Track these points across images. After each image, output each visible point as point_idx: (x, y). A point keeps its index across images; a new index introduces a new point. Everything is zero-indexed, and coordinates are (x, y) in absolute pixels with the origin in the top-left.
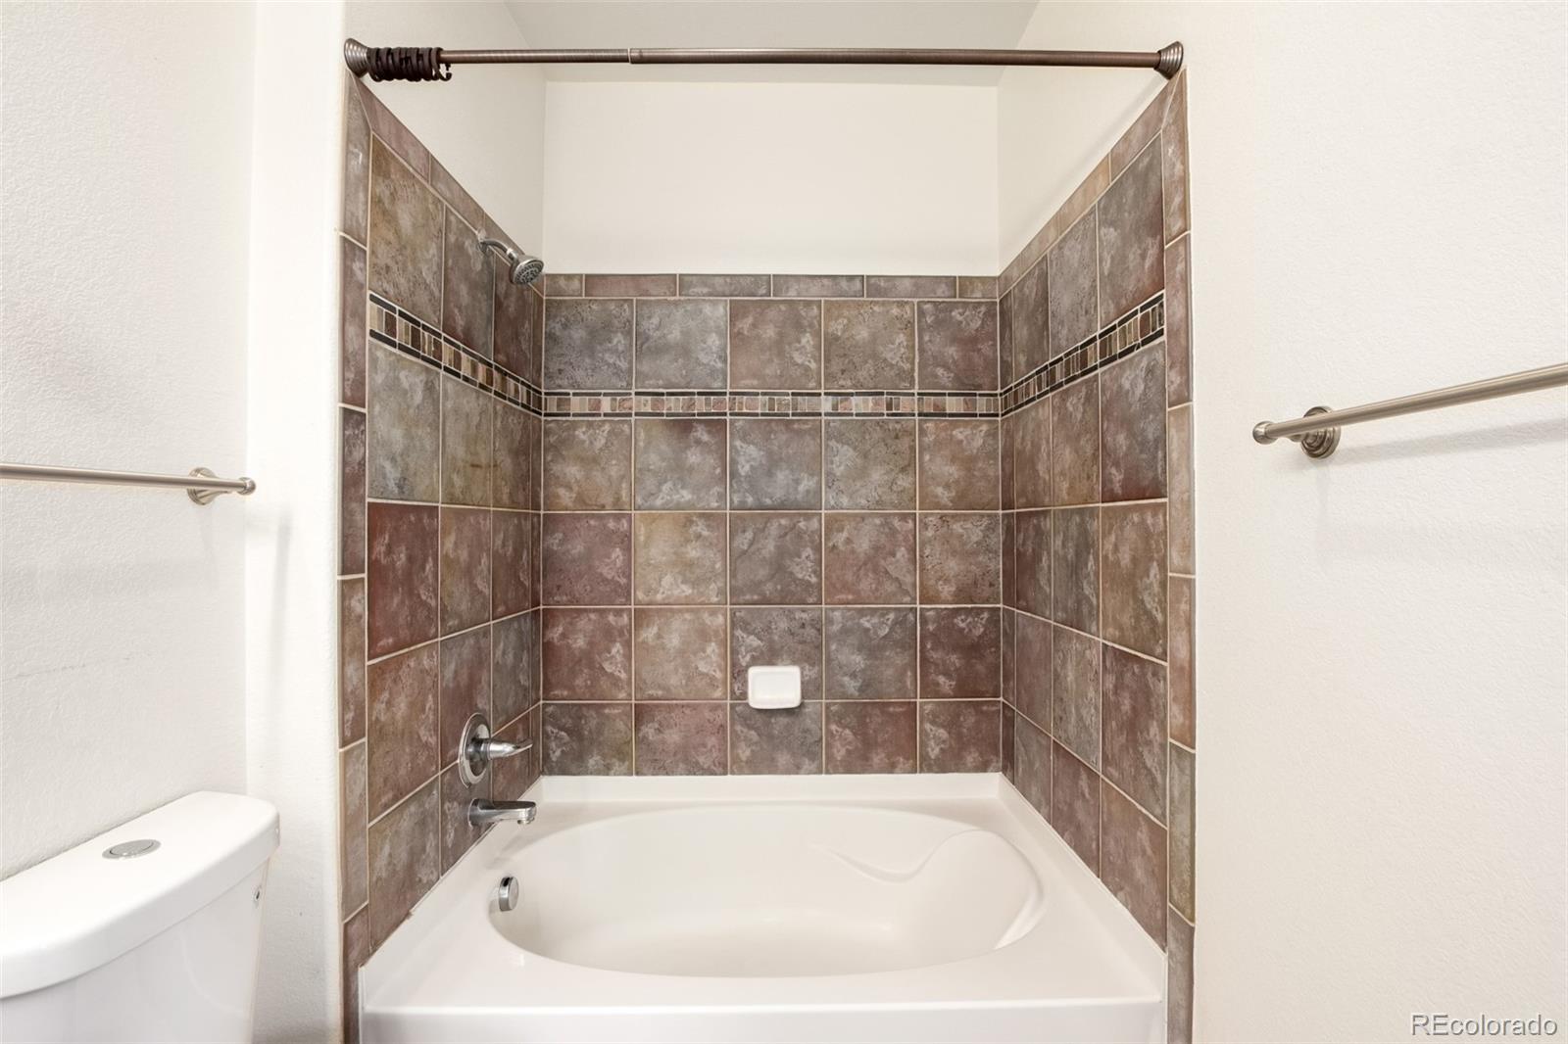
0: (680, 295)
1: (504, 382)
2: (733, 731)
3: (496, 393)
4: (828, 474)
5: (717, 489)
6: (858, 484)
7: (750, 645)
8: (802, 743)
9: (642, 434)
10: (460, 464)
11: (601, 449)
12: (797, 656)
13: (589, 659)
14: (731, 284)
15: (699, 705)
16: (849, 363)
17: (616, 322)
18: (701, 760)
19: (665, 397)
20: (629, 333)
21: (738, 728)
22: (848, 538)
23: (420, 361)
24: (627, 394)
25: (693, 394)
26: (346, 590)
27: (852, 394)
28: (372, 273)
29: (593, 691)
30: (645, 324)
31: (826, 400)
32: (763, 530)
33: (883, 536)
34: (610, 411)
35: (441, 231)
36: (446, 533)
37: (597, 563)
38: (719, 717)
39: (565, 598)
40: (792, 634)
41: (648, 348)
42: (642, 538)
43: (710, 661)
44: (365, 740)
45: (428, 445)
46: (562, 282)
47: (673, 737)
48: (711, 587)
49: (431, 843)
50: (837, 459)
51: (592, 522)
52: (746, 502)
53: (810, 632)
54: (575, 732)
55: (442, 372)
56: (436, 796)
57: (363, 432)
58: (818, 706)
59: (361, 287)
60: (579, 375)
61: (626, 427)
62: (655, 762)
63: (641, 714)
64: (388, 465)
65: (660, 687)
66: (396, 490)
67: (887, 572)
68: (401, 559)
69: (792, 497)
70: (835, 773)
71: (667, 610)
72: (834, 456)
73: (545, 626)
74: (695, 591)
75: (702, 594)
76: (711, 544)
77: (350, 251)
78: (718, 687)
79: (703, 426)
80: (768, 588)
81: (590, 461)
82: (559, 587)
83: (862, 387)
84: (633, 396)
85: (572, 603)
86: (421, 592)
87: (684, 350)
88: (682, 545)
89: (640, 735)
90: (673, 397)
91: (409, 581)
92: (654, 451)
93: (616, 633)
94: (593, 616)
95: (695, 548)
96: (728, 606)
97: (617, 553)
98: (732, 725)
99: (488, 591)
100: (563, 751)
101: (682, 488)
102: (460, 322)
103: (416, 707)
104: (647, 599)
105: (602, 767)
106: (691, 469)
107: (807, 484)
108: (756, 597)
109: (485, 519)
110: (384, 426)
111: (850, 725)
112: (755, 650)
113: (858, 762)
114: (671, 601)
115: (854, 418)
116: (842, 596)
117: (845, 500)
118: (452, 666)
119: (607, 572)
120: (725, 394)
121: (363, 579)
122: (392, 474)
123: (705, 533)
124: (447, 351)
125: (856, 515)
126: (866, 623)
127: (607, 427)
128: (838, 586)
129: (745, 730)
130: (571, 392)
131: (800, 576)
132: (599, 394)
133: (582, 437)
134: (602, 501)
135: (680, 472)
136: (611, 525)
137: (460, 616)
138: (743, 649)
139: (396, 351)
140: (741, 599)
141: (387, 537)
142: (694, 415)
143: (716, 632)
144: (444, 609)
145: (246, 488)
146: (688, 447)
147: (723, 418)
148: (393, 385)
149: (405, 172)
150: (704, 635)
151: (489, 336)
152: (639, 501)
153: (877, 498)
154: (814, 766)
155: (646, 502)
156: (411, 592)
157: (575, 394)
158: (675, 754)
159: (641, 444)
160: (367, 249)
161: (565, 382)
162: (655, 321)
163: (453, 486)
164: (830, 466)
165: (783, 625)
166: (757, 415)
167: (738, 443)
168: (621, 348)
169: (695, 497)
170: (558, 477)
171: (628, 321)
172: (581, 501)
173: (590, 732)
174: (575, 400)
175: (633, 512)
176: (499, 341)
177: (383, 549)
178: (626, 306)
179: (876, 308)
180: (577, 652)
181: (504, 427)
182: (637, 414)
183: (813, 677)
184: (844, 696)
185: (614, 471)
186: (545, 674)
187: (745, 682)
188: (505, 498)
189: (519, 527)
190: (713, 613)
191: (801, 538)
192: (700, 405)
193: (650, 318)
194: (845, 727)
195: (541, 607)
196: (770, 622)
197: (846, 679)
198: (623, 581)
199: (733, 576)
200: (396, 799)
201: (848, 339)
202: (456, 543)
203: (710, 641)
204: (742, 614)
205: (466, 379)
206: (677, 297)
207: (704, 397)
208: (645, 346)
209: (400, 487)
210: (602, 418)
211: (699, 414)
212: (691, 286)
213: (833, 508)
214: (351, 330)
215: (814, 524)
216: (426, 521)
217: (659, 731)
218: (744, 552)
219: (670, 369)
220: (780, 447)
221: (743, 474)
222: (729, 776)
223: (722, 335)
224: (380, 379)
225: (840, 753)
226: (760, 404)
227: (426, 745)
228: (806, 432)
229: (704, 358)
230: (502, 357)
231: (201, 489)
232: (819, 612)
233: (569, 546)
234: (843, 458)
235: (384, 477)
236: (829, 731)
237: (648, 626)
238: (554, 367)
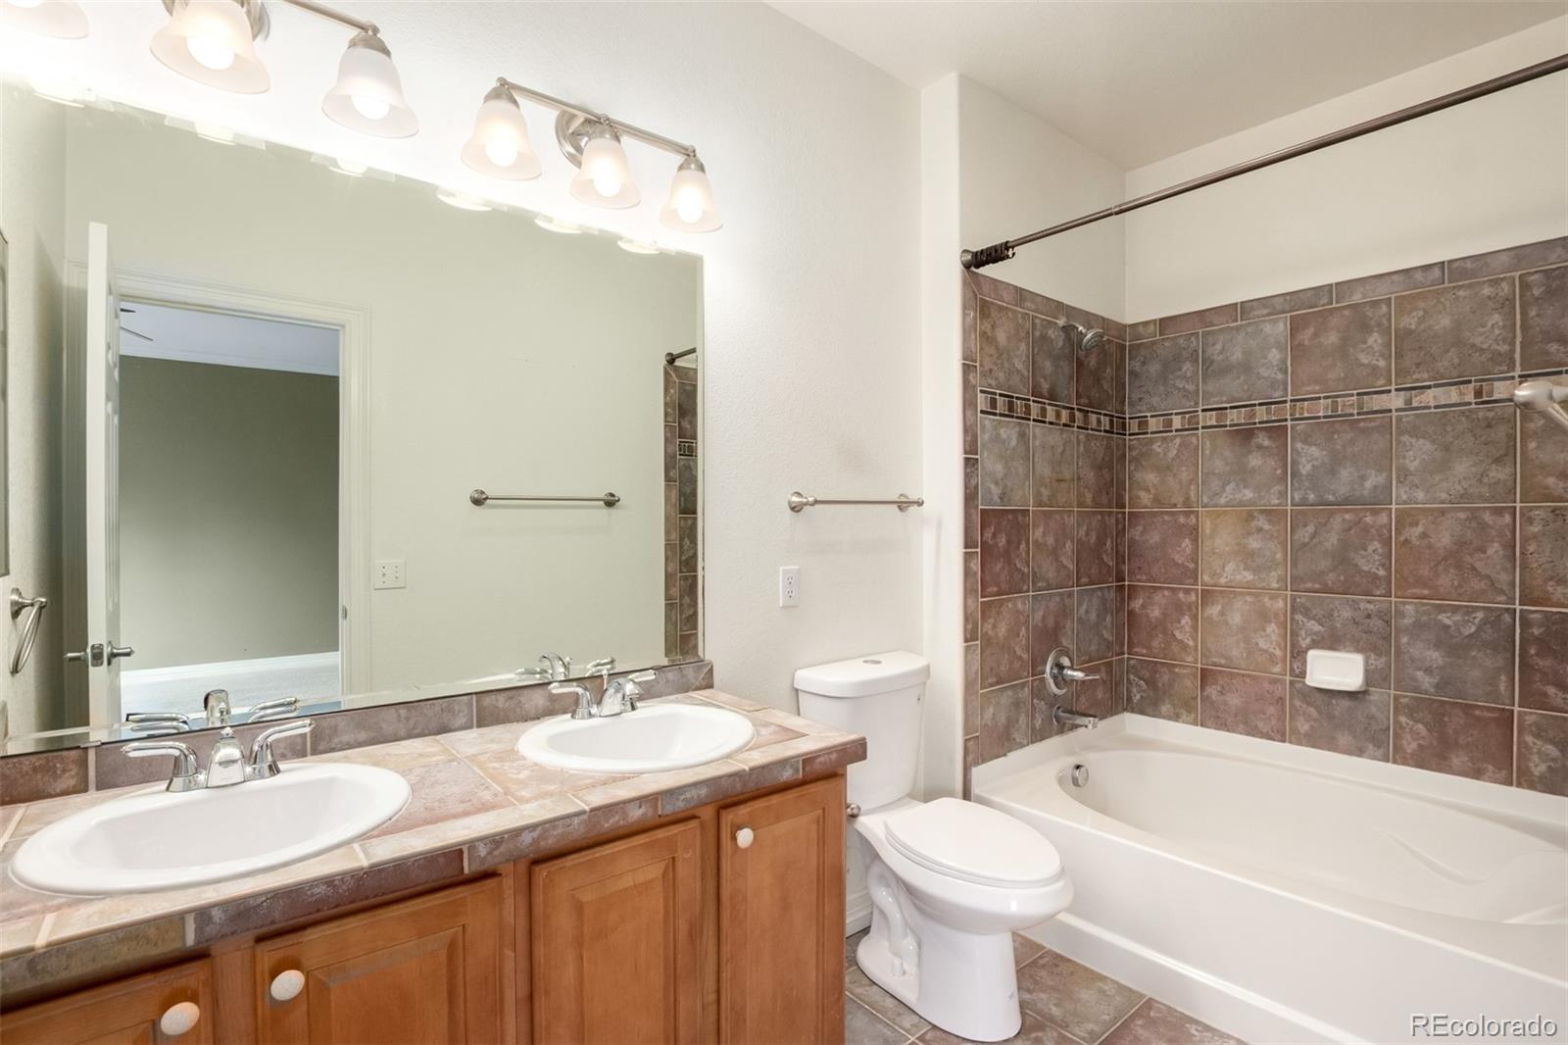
0: (1241, 320)
1: (1086, 417)
2: (1291, 705)
3: (1078, 427)
4: (1398, 469)
5: (1278, 488)
6: (1437, 478)
7: (1311, 630)
8: (1366, 728)
9: (1208, 443)
10: (1048, 480)
11: (1173, 459)
12: (1361, 643)
13: (1162, 626)
14: (1291, 301)
15: (1259, 677)
16: (1425, 355)
17: (1184, 353)
18: (1260, 725)
19: (1228, 411)
20: (1197, 360)
21: (1298, 703)
22: (1423, 533)
23: (1014, 420)
24: (1194, 412)
25: (1255, 405)
26: (967, 557)
27: (1429, 387)
28: (981, 377)
29: (1166, 652)
30: (1210, 350)
31: (1397, 396)
32: (1325, 524)
33: (1469, 531)
34: (1180, 427)
35: (1028, 333)
36: (1035, 526)
37: (1170, 551)
38: (1278, 690)
39: (1144, 577)
40: (1357, 623)
41: (1212, 370)
42: (1208, 531)
43: (1270, 639)
44: (978, 642)
45: (1021, 470)
46: (1141, 329)
47: (1234, 701)
48: (1272, 574)
49: (1023, 720)
50: (1411, 453)
51: (1166, 518)
52: (1307, 499)
53: (1376, 624)
54: (1151, 683)
55: (1031, 423)
56: (1027, 692)
57: (977, 469)
58: (1386, 696)
59: (974, 387)
60: (1155, 400)
61: (1194, 439)
62: (1216, 718)
63: (1206, 676)
64: (993, 486)
65: (1223, 656)
66: (999, 501)
67: (1473, 568)
68: (1002, 541)
69: (1357, 493)
70: (1404, 764)
71: (1231, 592)
72: (1407, 451)
73: (1129, 598)
74: (1257, 577)
75: (1263, 580)
76: (1272, 536)
77: (967, 369)
78: (1277, 663)
79: (1264, 433)
80: (1330, 578)
81: (1164, 469)
82: (1139, 568)
83: (1442, 378)
84: (1200, 413)
85: (1150, 581)
86: (1017, 562)
87: (1246, 367)
88: (1244, 538)
89: (1205, 694)
90: (1235, 410)
91: (1007, 555)
92: (1217, 456)
93: (1185, 608)
94: (1166, 593)
95: (1257, 540)
96: (1289, 593)
97: (1187, 543)
98: (1291, 699)
99: (1072, 566)
100: (1141, 697)
101: (1244, 487)
102: (1045, 386)
103: (1013, 633)
104: (1212, 582)
105: (1172, 714)
106: (1253, 471)
107: (1374, 479)
108: (1317, 586)
109: (1069, 517)
110: (990, 463)
111: (1425, 721)
112: (1316, 634)
113: (1434, 757)
114: (1234, 584)
115: (1433, 410)
116: (1416, 591)
117: (1420, 495)
118: (1041, 613)
119: (1179, 559)
120: (1285, 402)
121: (977, 552)
122: (996, 491)
123: (1266, 527)
124: (1035, 409)
125: (1438, 509)
126: (1445, 619)
127: (1178, 441)
128: (1411, 580)
129: (1305, 706)
130: (1149, 414)
131: (1366, 568)
132: (1172, 414)
133: (1159, 450)
134: (1173, 501)
135: (1242, 474)
136: (1182, 520)
137: (1047, 581)
138: (1303, 632)
139: (998, 418)
140: (1302, 587)
141: (993, 528)
142: (1255, 423)
143: (1276, 615)
144: (1034, 574)
145: (920, 503)
146: (1250, 452)
147: (1284, 423)
148: (996, 439)
149: (1001, 308)
150: (1264, 616)
151: (1071, 389)
152: (1205, 500)
153: (1462, 492)
154: (1380, 752)
155: (1211, 500)
156: (1009, 561)
157: (1152, 416)
158: (1236, 715)
159: (1207, 452)
160: (978, 364)
161: (1144, 408)
162: (1218, 347)
163: (1041, 495)
164: (1402, 461)
165: (1347, 613)
166: (1319, 418)
167: (1299, 445)
168: (1189, 374)
169: (1256, 495)
170: (1139, 483)
171: (1195, 351)
172: (1157, 501)
173: (1163, 685)
174: (1152, 421)
175: (1200, 509)
176: (1080, 390)
177: (990, 535)
178: (1193, 339)
179: (1461, 293)
180: (1153, 620)
181: (1087, 450)
182: (1203, 428)
183: (1381, 666)
184: (1416, 690)
185: (1184, 476)
186: (1129, 635)
187: (1305, 662)
188: (1089, 500)
189: (1103, 521)
190: (1273, 598)
191: (1368, 531)
192: (1261, 413)
193: (1214, 345)
194: (1417, 721)
195: (1127, 583)
196: (1332, 610)
197: (1420, 674)
198: (1192, 566)
199: (1294, 564)
200: (998, 683)
201: (1424, 331)
202: (1044, 533)
203: (1270, 622)
204: (1303, 600)
205: (1051, 423)
206: (1239, 323)
207: (1265, 407)
208: (1210, 369)
209: (1001, 498)
210: (1174, 433)
211: (1260, 423)
212: (1252, 309)
213: (1405, 503)
214: (969, 413)
215: (1383, 519)
216: (1020, 518)
217: (1221, 693)
218: (1305, 545)
219: (1233, 386)
220: (1344, 447)
221: (1304, 473)
222: (1287, 745)
223: (1281, 348)
224: (986, 437)
225: (1410, 746)
226: (1322, 408)
227: (1020, 658)
228: (1373, 429)
229: (1264, 372)
230: (1083, 401)
231: (903, 505)
232: (1388, 604)
233: (1148, 537)
234: (1417, 452)
235: (990, 493)
236: (1396, 722)
237: (1212, 604)
238: (1135, 397)
